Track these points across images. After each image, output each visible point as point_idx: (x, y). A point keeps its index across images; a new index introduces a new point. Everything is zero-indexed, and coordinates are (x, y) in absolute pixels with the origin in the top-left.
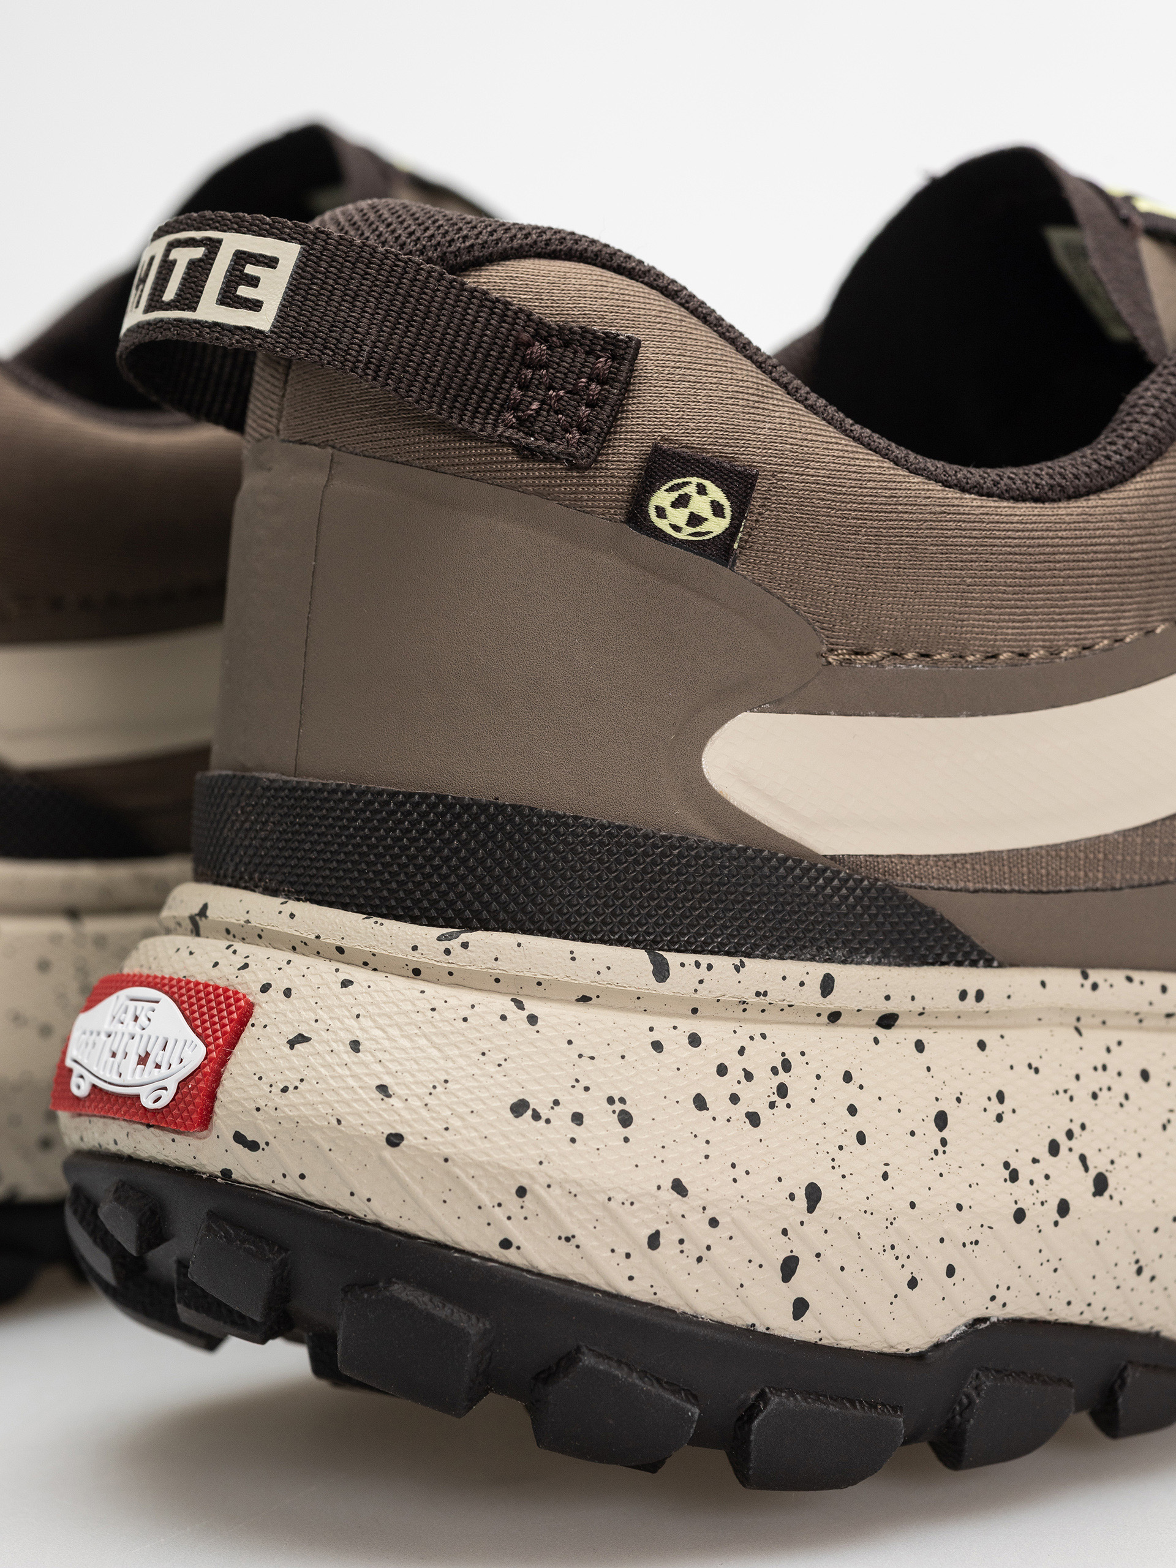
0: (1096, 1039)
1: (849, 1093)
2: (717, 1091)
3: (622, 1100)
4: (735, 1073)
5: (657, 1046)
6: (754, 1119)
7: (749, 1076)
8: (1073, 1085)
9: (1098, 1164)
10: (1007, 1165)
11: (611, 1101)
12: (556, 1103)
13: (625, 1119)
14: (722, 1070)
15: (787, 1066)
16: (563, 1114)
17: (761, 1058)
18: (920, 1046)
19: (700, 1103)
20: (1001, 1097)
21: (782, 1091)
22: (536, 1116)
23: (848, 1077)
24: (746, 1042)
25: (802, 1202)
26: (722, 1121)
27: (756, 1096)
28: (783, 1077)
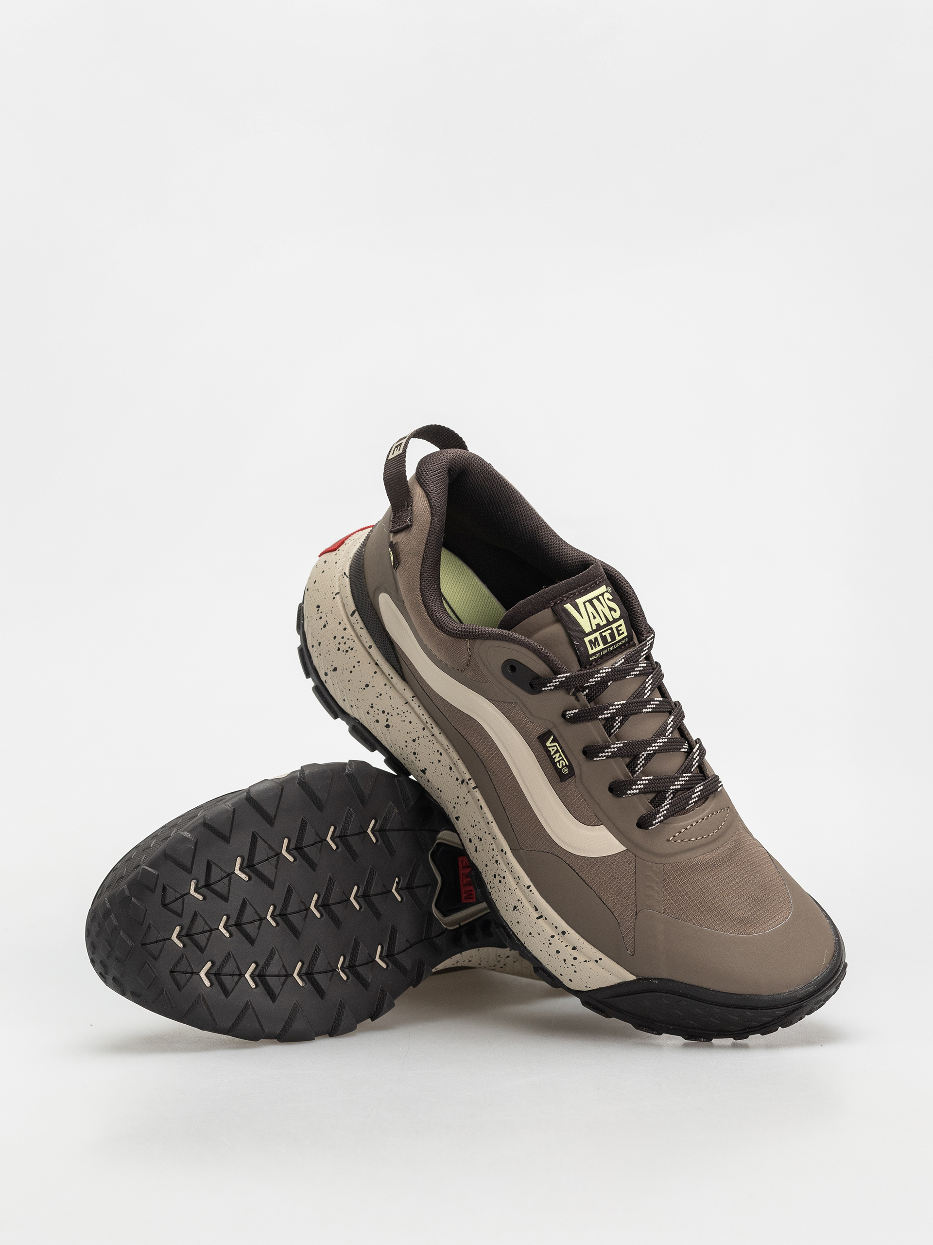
0: (406, 708)
1: (356, 665)
2: (339, 639)
3: (327, 624)
4: (344, 640)
5: (340, 623)
6: (339, 649)
7: (345, 643)
8: (395, 708)
9: (389, 723)
10: (372, 704)
11: (326, 621)
12: (322, 612)
13: (325, 626)
14: (343, 638)
15: (352, 649)
16: (320, 615)
17: (350, 644)
18: (375, 673)
19: (335, 637)
20: (381, 695)
21: (347, 651)
22: (318, 610)
23: (359, 662)
24: (350, 639)
25: (333, 668)
26: (334, 644)
27: (343, 647)
28: (349, 650)
